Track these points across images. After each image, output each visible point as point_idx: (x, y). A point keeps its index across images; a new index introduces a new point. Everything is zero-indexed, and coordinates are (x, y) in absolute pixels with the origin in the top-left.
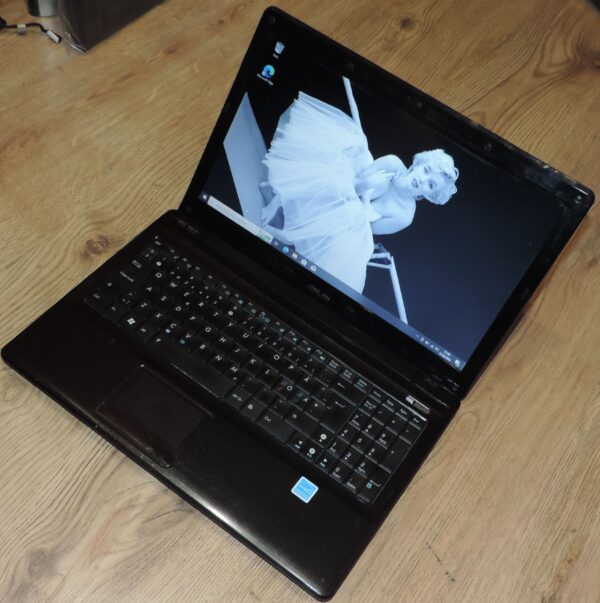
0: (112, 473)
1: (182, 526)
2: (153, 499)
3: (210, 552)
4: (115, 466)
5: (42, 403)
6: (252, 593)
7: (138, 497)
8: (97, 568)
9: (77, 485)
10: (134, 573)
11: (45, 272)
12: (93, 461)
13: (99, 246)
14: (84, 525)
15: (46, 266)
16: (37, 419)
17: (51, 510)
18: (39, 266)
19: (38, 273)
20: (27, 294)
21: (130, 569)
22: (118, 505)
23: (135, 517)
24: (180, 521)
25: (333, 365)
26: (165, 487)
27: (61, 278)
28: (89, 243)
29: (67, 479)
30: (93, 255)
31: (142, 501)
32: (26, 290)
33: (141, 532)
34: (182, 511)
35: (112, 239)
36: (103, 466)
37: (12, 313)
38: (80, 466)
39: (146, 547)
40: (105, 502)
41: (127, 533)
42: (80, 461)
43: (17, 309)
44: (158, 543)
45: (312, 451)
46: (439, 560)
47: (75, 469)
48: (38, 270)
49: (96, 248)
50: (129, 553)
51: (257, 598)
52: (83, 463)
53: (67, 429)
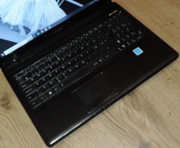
0: (112, 116)
1: (139, 96)
2: (126, 104)
3: (150, 89)
4: (109, 114)
5: (73, 136)
6: (168, 79)
7: (124, 108)
8: (150, 128)
9: (113, 129)
10: (155, 116)
11: (10, 125)
12: (105, 122)
13: (5, 102)
14: (131, 129)
15: (7, 124)
16: (80, 139)
17: (122, 140)
18: (6, 127)
19: (10, 128)
20: (18, 134)
21: (152, 116)
22: (126, 116)
23: (132, 112)
24: (136, 96)
25: (90, 32)
26: (122, 99)
27: (16, 119)
28: (2, 105)
29: (110, 132)
30: (9, 105)
31: (125, 107)
32: (16, 134)
33: (138, 110)
34: (132, 95)
35: (4, 96)
36: (108, 118)
37: (26, 141)
38: (106, 127)
39: (145, 110)
40: (123, 120)
41: (138, 115)
42: (104, 126)
43: (25, 139)
44: (144, 105)
45: (123, 46)
46: (166, 25)
47: (107, 129)
48: (8, 128)
49: (6, 103)
50: (146, 116)
51: (171, 78)
52: (104, 125)
53: (88, 129)
